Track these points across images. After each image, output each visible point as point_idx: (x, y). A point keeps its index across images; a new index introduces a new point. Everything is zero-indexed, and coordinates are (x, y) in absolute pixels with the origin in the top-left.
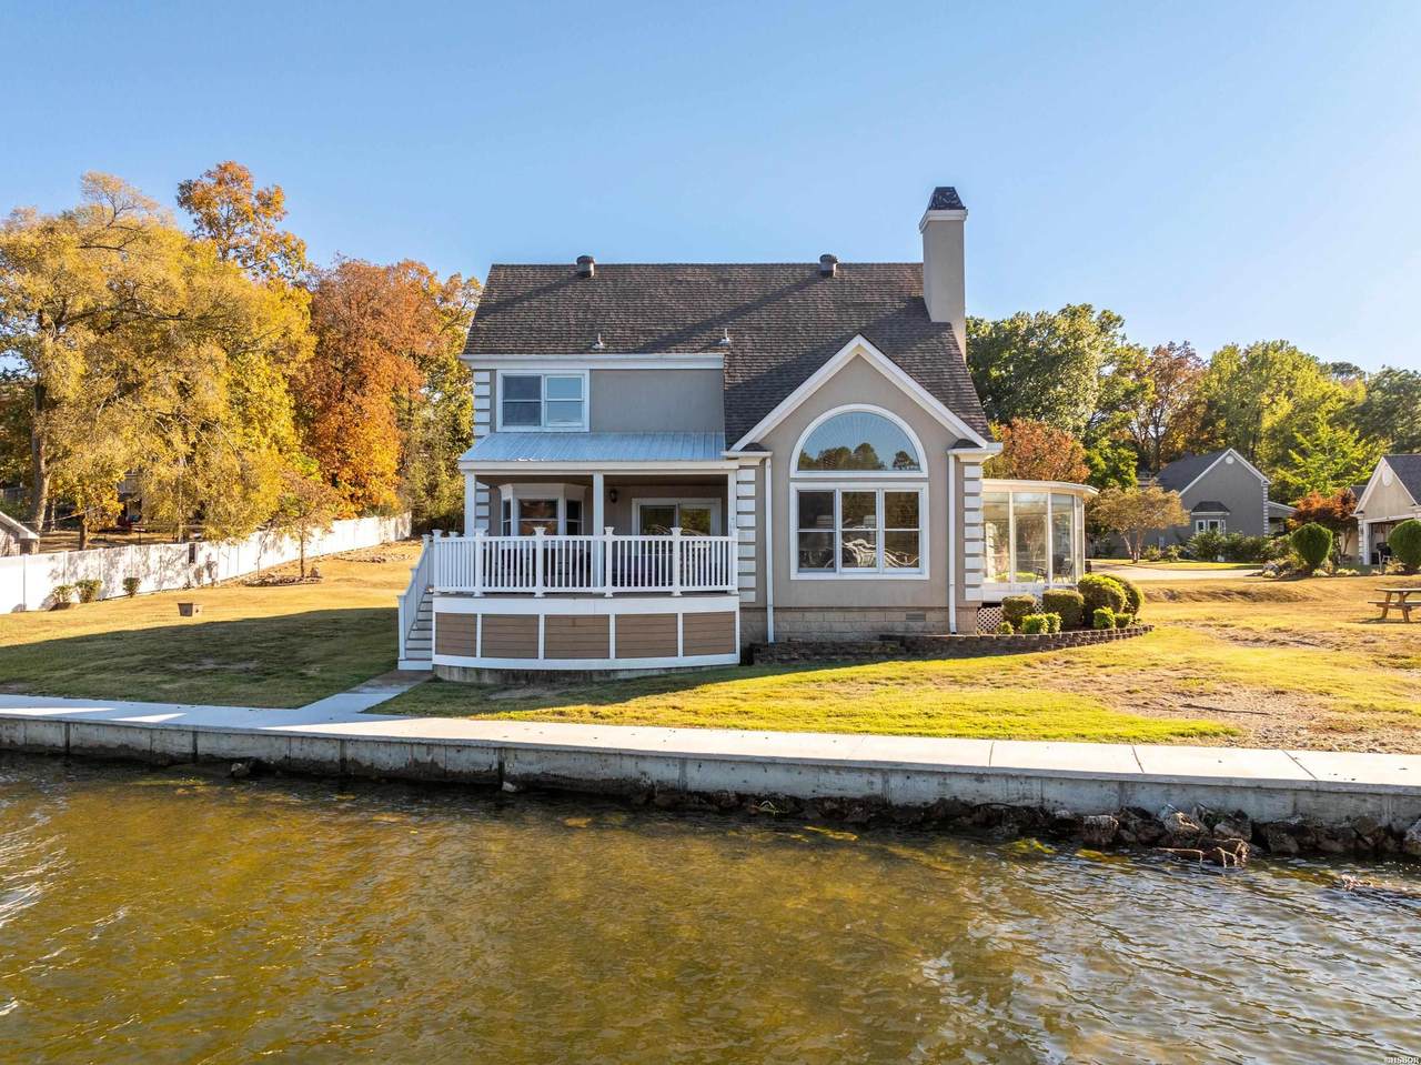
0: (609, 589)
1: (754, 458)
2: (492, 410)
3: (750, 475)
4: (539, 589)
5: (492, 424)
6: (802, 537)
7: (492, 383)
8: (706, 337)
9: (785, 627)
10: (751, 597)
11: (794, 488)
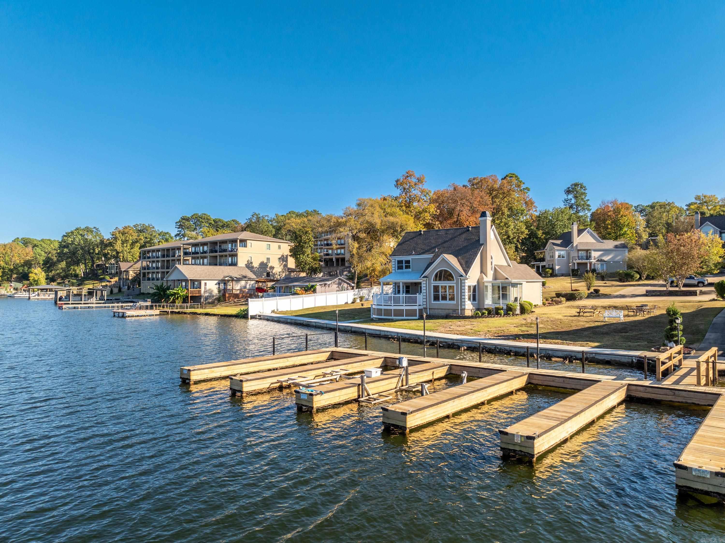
0: (404, 304)
1: (425, 279)
2: (395, 267)
3: (425, 282)
4: (393, 304)
5: (395, 270)
6: (434, 295)
7: (395, 262)
8: (431, 251)
9: (431, 312)
10: (425, 306)
11: (432, 285)
